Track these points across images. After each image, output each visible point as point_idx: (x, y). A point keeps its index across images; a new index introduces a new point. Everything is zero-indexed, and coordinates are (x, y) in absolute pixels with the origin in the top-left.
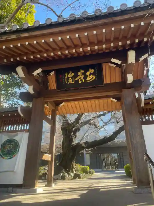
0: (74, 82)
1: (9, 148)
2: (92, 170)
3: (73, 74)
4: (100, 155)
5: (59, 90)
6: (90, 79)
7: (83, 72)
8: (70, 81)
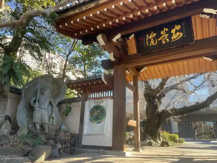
0: (156, 43)
1: (96, 114)
2: (181, 139)
3: (155, 34)
4: (190, 123)
5: (140, 54)
6: (175, 37)
7: (167, 30)
8: (152, 42)
